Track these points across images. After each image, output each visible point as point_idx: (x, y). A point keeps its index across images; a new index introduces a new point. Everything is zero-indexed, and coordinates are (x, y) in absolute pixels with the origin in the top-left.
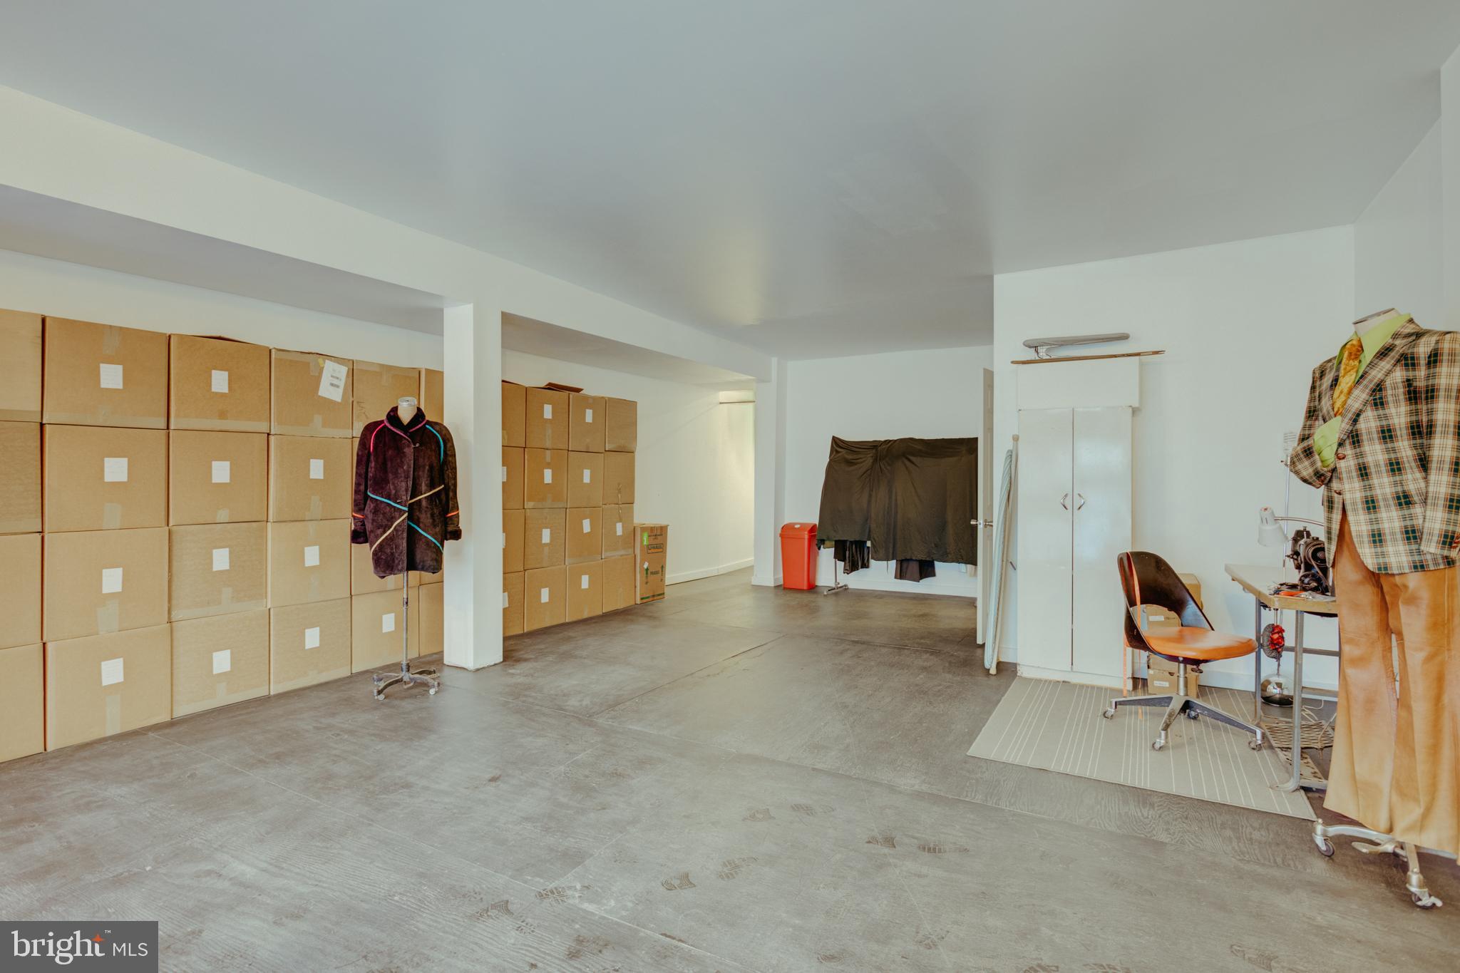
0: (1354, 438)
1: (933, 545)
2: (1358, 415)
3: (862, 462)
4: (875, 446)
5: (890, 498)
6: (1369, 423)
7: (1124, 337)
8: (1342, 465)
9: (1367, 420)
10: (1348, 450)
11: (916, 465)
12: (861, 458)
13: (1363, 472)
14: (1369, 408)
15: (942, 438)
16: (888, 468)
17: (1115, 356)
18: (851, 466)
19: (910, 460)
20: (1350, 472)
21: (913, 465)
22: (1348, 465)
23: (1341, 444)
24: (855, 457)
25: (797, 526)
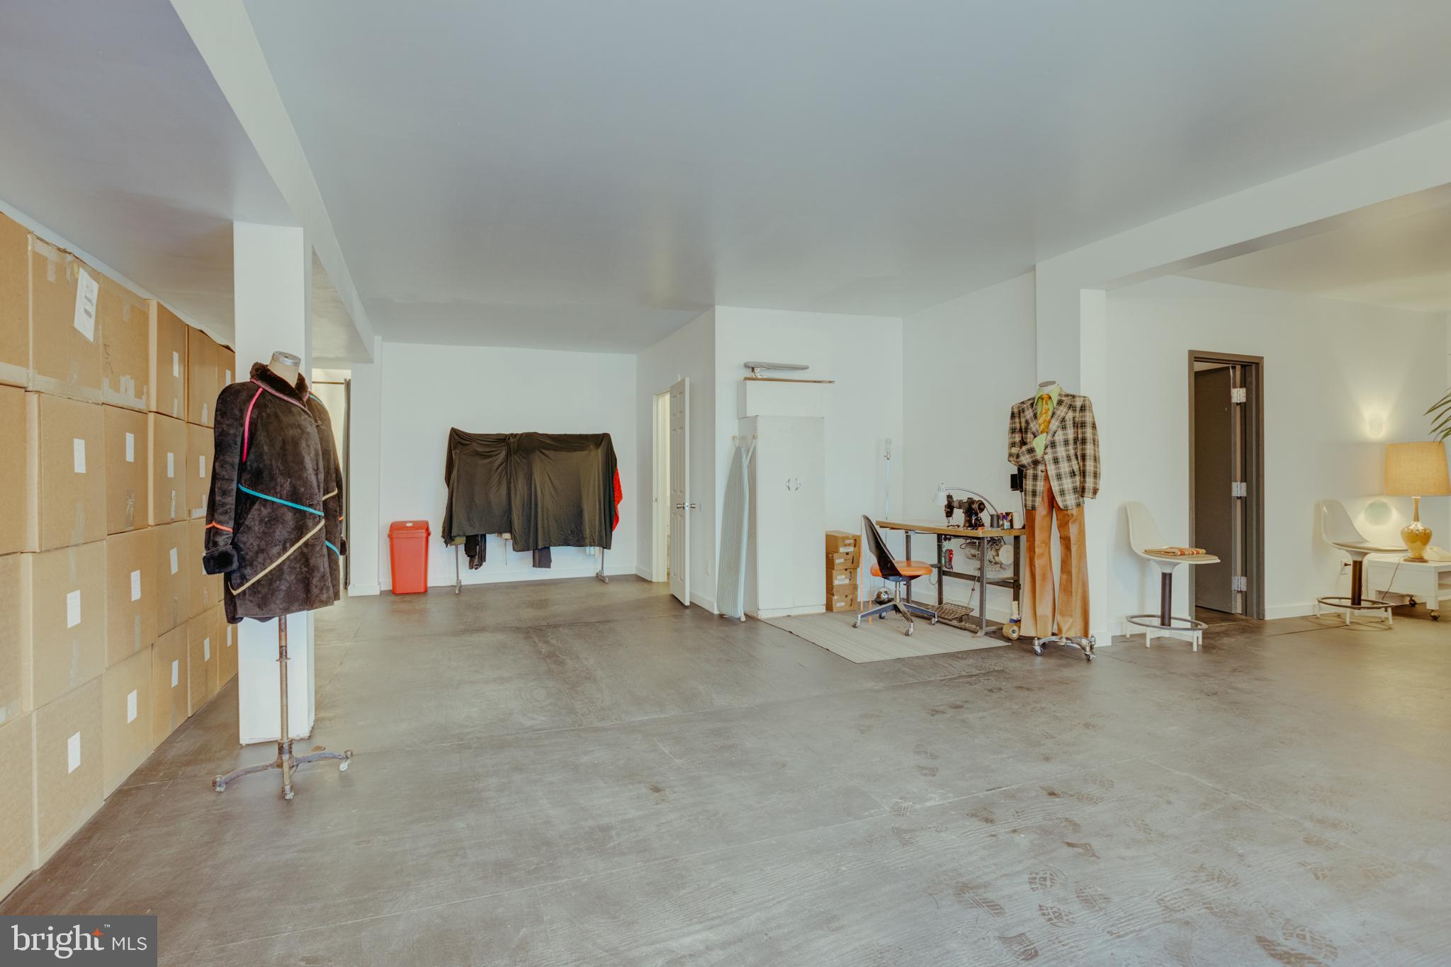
0: (1053, 445)
1: (569, 532)
2: (1055, 433)
3: (496, 455)
4: (502, 440)
5: (530, 488)
6: (1059, 437)
7: (805, 368)
8: (1046, 457)
9: (1059, 436)
10: (1049, 450)
11: (549, 458)
12: (493, 451)
13: (1056, 461)
14: (1059, 429)
15: (564, 433)
16: (524, 461)
17: (815, 382)
18: (485, 459)
19: (541, 452)
20: (1049, 461)
21: (548, 459)
22: (1049, 457)
23: (1046, 447)
24: (487, 450)
25: (409, 525)
